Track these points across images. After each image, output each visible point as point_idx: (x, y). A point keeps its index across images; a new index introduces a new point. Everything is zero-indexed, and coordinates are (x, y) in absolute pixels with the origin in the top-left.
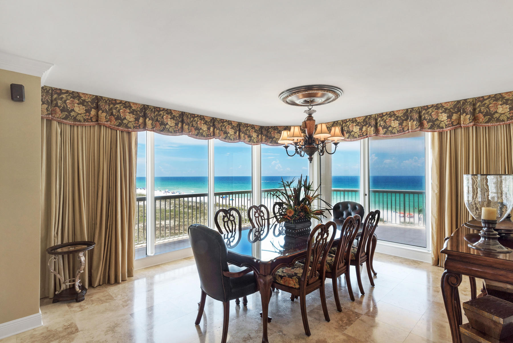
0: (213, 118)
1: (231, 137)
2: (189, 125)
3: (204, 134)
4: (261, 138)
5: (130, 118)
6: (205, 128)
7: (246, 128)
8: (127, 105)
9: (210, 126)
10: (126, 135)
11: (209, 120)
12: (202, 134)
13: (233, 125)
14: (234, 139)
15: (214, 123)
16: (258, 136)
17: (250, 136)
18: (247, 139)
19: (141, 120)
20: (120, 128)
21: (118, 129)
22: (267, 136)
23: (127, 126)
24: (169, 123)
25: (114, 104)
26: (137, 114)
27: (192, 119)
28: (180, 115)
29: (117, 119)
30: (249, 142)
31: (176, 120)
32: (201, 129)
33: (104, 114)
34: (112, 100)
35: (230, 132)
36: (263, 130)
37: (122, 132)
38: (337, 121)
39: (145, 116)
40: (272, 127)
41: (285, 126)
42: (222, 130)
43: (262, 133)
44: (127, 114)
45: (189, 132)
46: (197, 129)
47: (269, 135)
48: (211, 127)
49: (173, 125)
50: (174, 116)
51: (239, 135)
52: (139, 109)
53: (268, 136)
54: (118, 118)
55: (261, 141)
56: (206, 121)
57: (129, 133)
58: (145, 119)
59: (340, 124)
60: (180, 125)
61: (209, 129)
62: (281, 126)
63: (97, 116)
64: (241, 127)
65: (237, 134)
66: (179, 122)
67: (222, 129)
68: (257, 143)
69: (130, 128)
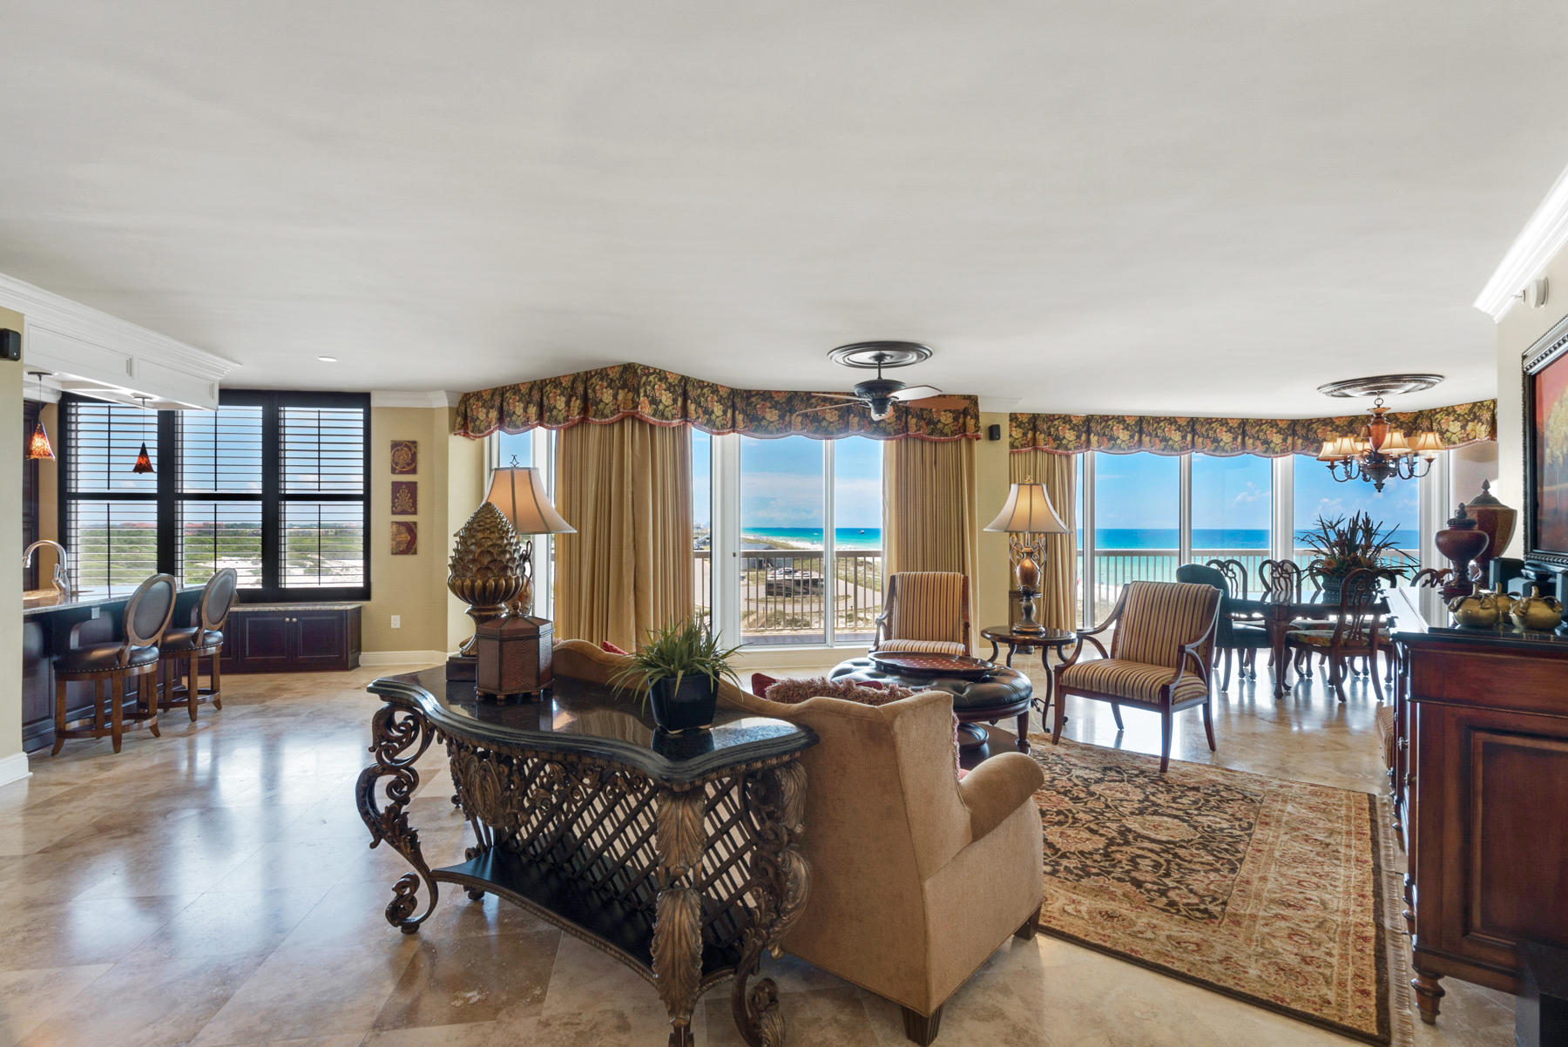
0: (1192, 418)
1: (1227, 447)
2: (1150, 435)
3: (1176, 446)
4: (1294, 444)
5: (1070, 435)
6: (1177, 436)
7: (1257, 428)
8: (1067, 419)
9: (1187, 432)
10: (1064, 459)
11: (1185, 423)
12: (1172, 448)
13: (1231, 425)
14: (1233, 450)
15: (1193, 425)
16: (1285, 440)
17: (1266, 442)
18: (1260, 448)
19: (1084, 437)
20: (1059, 451)
21: (1056, 453)
22: (1306, 438)
23: (1067, 448)
24: (1121, 436)
25: (1052, 421)
26: (1079, 430)
27: (1155, 425)
28: (1136, 422)
29: (1054, 440)
30: (1265, 452)
31: (1130, 431)
32: (1170, 439)
33: (1042, 436)
34: (1050, 415)
35: (1224, 438)
36: (1298, 428)
37: (1060, 455)
38: (1482, 402)
39: (1088, 432)
40: (1318, 420)
41: (1350, 417)
42: (1208, 437)
43: (1294, 434)
44: (1067, 431)
45: (1152, 446)
46: (1165, 440)
47: (1311, 435)
48: (1189, 435)
49: (1127, 438)
50: (1128, 425)
51: (1243, 443)
52: (1081, 423)
53: (1309, 439)
54: (1057, 438)
55: (1293, 449)
56: (1180, 426)
57: (1068, 457)
58: (1089, 435)
59: (1488, 408)
60: (1136, 438)
61: (1184, 437)
62: (1341, 417)
63: (1034, 439)
64: (1247, 428)
65: (1239, 440)
66: (1136, 432)
67: (1208, 435)
68: (1284, 452)
69: (1070, 449)
